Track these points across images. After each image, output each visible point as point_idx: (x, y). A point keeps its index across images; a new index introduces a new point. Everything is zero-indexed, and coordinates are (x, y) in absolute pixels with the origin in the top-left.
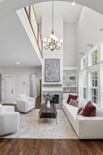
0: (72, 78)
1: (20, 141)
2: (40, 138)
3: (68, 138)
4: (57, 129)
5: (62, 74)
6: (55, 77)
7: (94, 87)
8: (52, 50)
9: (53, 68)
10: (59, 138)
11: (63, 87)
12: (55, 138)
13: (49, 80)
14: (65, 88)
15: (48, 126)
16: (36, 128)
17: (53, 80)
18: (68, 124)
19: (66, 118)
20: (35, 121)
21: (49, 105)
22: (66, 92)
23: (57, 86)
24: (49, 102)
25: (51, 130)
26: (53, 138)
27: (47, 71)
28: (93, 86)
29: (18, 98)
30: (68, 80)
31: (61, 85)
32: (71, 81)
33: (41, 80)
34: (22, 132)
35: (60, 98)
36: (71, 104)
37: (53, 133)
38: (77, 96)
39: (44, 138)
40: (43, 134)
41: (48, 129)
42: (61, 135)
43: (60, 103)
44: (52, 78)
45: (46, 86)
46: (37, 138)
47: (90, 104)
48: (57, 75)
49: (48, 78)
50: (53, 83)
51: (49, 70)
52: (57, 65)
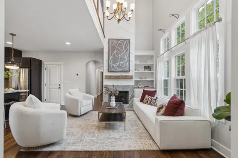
0: (148, 68)
1: (66, 155)
2: (99, 150)
3: (142, 149)
4: (125, 136)
5: (134, 61)
6: (122, 65)
7: (181, 77)
8: (119, 20)
9: (120, 51)
10: (128, 149)
11: (134, 79)
12: (123, 149)
13: (114, 70)
14: (137, 82)
15: (111, 132)
16: (94, 136)
17: (119, 70)
18: (142, 130)
19: (139, 122)
20: (92, 126)
21: (113, 103)
22: (139, 88)
23: (126, 78)
24: (113, 98)
25: (115, 139)
26: (119, 150)
27: (111, 57)
28: (179, 75)
29: (68, 95)
30: (142, 70)
31: (131, 77)
32: (146, 71)
33: (102, 72)
34: (71, 141)
35: (130, 96)
36: (147, 103)
37: (119, 143)
38: (156, 91)
39: (106, 149)
40: (103, 143)
41: (112, 136)
42: (132, 145)
43: (130, 103)
44: (119, 66)
45: (110, 78)
46: (94, 150)
47: (176, 98)
48: (126, 62)
49: (113, 67)
50: (119, 74)
51: (114, 55)
52: (125, 48)
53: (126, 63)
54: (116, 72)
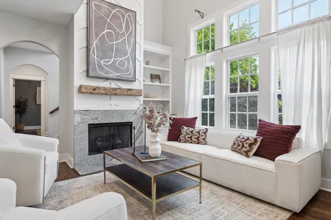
0: (156, 77)
5: (142, 60)
6: (122, 63)
9: (117, 34)
11: (142, 98)
13: (103, 74)
17: (115, 75)
23: (129, 93)
27: (95, 43)
30: (148, 81)
31: (139, 94)
38: (196, 119)
44: (113, 66)
45: (94, 92)
48: (128, 59)
49: (100, 66)
50: (114, 85)
51: (102, 40)
52: (127, 28)
53: (129, 63)
54: (107, 79)
